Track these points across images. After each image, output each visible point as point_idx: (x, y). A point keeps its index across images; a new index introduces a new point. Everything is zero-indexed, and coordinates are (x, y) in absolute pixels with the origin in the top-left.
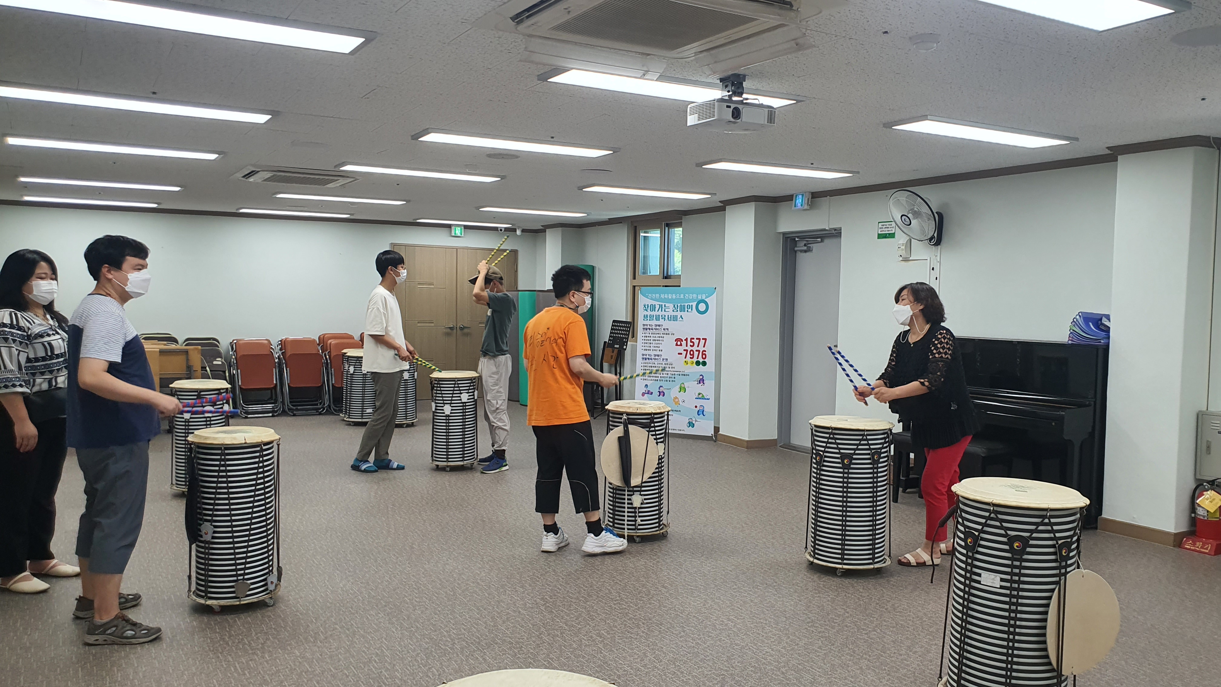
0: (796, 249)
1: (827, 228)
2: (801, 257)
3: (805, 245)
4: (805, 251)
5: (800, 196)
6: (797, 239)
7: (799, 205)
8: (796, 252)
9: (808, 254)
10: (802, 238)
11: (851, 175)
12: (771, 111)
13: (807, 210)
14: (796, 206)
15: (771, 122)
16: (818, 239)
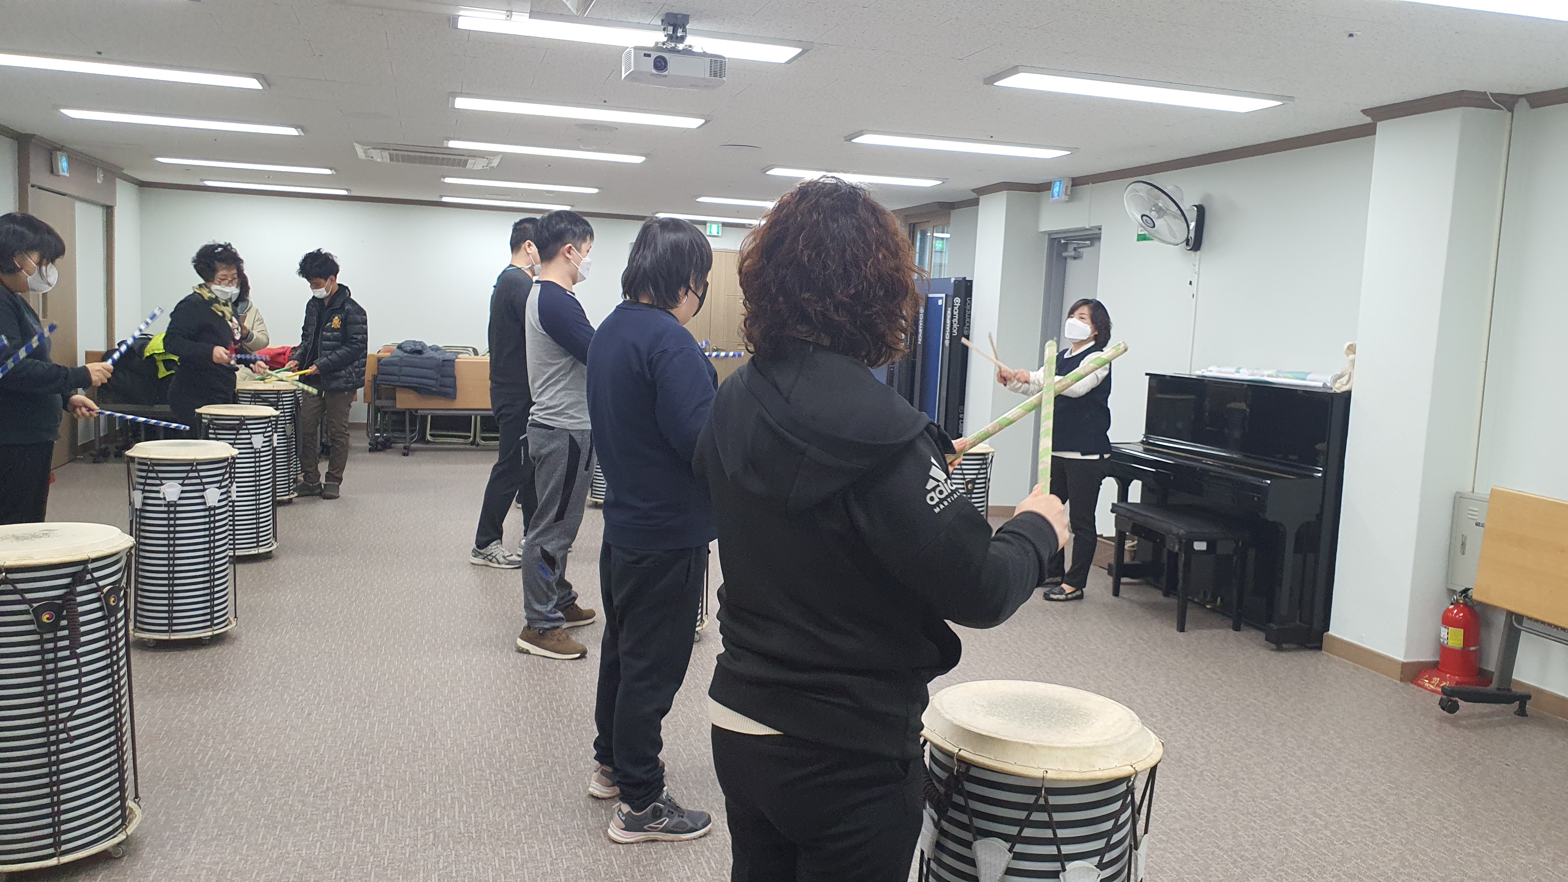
0: (1064, 254)
1: (1087, 227)
2: (1072, 264)
4: (1075, 258)
5: (1058, 183)
6: (1063, 241)
7: (1057, 194)
8: (1066, 258)
9: (1078, 261)
10: (1068, 240)
11: (1069, 153)
12: (716, 62)
13: (1067, 202)
14: (1053, 197)
15: (715, 75)
16: (1087, 242)
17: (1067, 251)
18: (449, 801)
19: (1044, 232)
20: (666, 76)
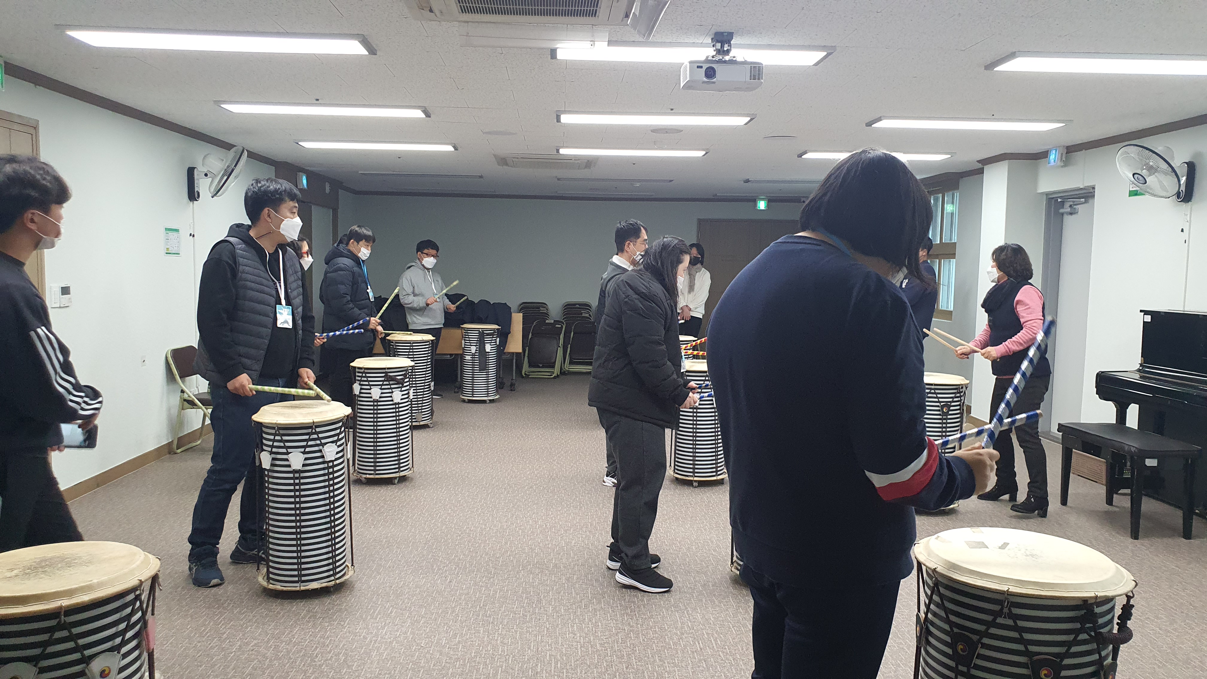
0: (1061, 211)
1: (1081, 187)
2: (1068, 219)
3: (1071, 206)
4: (1071, 214)
5: (1054, 151)
6: (1059, 200)
7: (1052, 161)
8: (1063, 214)
9: (1074, 216)
10: (1065, 199)
11: (1064, 124)
12: (755, 67)
13: (1062, 167)
14: (1049, 163)
15: (754, 79)
16: (1082, 200)
17: (1063, 208)
18: (548, 657)
19: (1042, 193)
20: (714, 83)
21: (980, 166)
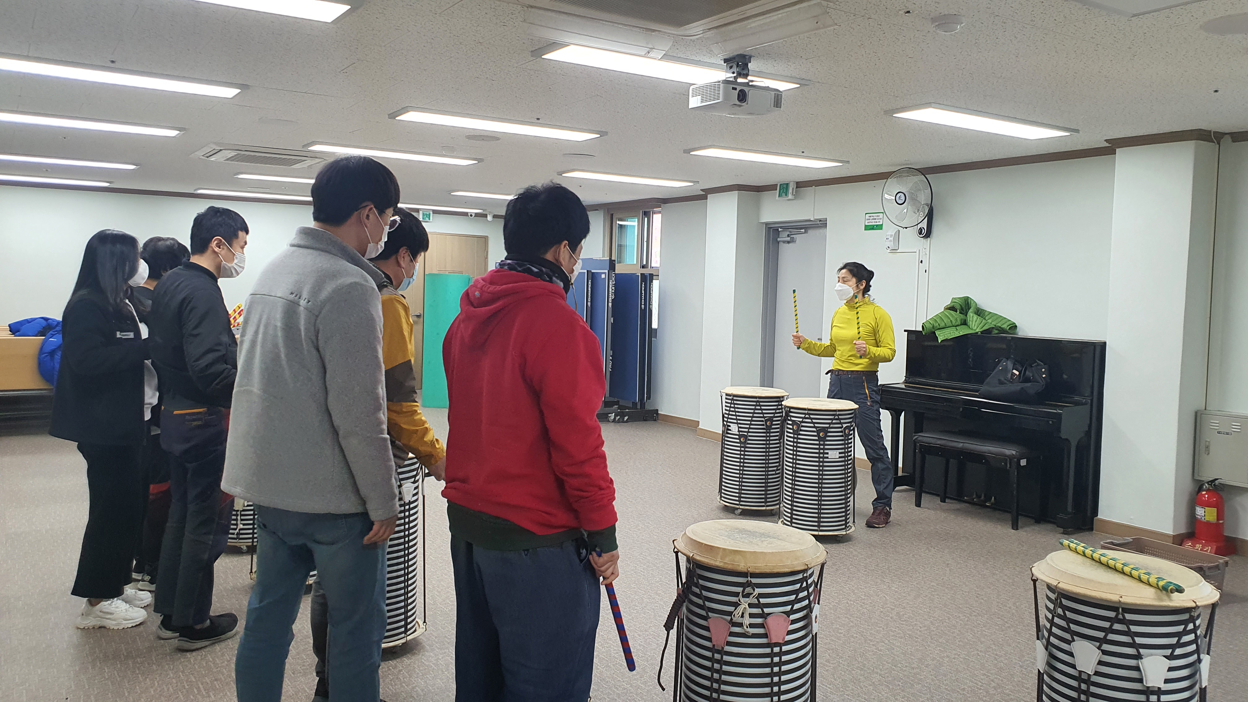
1: (812, 219)
2: (784, 248)
3: (788, 236)
4: (788, 242)
6: (780, 230)
8: (778, 242)
9: (790, 244)
10: (785, 228)
11: (841, 164)
12: (776, 95)
13: (791, 200)
15: (776, 106)
16: (802, 230)
17: (779, 237)
19: (764, 223)
21: (704, 193)
